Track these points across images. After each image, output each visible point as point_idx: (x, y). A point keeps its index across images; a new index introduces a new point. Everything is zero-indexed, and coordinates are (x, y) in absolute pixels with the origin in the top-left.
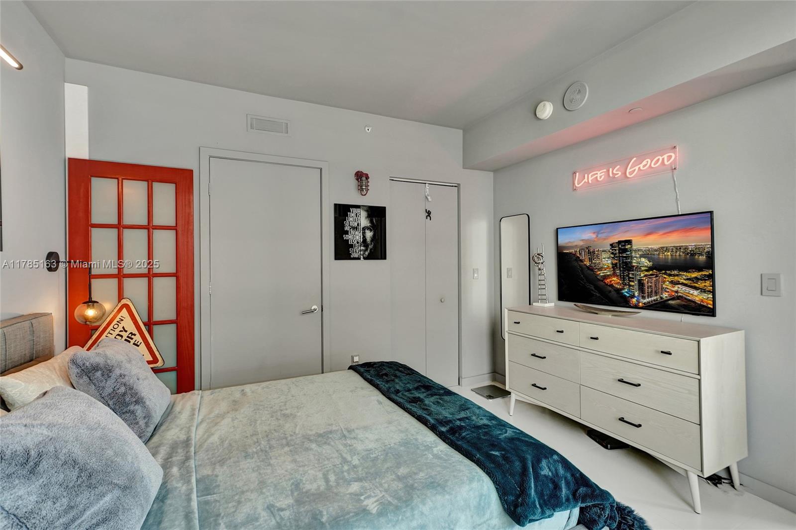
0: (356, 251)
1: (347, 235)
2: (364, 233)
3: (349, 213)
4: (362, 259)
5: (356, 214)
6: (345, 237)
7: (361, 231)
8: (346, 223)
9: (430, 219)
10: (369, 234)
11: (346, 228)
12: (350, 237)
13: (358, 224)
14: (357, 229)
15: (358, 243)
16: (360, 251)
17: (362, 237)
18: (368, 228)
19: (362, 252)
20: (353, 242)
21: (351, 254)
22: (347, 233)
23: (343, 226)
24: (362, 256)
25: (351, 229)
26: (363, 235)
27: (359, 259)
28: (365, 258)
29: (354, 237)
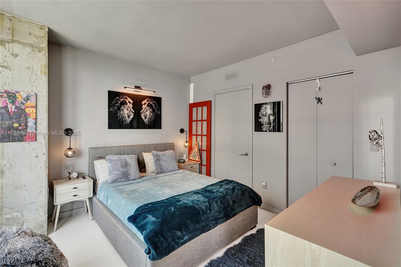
0: (265, 127)
1: (260, 119)
2: (269, 117)
3: (261, 108)
4: (268, 131)
5: (265, 108)
6: (260, 120)
7: (268, 117)
8: (260, 113)
9: (322, 104)
10: (272, 118)
11: (260, 116)
12: (262, 120)
13: (266, 113)
14: (265, 116)
15: (266, 123)
16: (267, 127)
17: (268, 119)
18: (271, 114)
19: (268, 128)
20: (263, 123)
21: (262, 129)
22: (260, 118)
23: (259, 115)
24: (268, 130)
25: (262, 116)
26: (269, 118)
27: (266, 131)
28: (270, 131)
29: (264, 120)
